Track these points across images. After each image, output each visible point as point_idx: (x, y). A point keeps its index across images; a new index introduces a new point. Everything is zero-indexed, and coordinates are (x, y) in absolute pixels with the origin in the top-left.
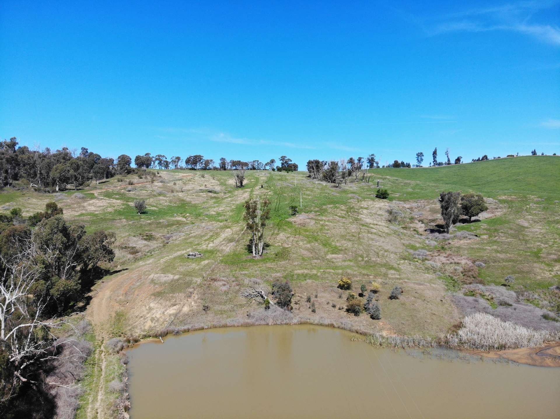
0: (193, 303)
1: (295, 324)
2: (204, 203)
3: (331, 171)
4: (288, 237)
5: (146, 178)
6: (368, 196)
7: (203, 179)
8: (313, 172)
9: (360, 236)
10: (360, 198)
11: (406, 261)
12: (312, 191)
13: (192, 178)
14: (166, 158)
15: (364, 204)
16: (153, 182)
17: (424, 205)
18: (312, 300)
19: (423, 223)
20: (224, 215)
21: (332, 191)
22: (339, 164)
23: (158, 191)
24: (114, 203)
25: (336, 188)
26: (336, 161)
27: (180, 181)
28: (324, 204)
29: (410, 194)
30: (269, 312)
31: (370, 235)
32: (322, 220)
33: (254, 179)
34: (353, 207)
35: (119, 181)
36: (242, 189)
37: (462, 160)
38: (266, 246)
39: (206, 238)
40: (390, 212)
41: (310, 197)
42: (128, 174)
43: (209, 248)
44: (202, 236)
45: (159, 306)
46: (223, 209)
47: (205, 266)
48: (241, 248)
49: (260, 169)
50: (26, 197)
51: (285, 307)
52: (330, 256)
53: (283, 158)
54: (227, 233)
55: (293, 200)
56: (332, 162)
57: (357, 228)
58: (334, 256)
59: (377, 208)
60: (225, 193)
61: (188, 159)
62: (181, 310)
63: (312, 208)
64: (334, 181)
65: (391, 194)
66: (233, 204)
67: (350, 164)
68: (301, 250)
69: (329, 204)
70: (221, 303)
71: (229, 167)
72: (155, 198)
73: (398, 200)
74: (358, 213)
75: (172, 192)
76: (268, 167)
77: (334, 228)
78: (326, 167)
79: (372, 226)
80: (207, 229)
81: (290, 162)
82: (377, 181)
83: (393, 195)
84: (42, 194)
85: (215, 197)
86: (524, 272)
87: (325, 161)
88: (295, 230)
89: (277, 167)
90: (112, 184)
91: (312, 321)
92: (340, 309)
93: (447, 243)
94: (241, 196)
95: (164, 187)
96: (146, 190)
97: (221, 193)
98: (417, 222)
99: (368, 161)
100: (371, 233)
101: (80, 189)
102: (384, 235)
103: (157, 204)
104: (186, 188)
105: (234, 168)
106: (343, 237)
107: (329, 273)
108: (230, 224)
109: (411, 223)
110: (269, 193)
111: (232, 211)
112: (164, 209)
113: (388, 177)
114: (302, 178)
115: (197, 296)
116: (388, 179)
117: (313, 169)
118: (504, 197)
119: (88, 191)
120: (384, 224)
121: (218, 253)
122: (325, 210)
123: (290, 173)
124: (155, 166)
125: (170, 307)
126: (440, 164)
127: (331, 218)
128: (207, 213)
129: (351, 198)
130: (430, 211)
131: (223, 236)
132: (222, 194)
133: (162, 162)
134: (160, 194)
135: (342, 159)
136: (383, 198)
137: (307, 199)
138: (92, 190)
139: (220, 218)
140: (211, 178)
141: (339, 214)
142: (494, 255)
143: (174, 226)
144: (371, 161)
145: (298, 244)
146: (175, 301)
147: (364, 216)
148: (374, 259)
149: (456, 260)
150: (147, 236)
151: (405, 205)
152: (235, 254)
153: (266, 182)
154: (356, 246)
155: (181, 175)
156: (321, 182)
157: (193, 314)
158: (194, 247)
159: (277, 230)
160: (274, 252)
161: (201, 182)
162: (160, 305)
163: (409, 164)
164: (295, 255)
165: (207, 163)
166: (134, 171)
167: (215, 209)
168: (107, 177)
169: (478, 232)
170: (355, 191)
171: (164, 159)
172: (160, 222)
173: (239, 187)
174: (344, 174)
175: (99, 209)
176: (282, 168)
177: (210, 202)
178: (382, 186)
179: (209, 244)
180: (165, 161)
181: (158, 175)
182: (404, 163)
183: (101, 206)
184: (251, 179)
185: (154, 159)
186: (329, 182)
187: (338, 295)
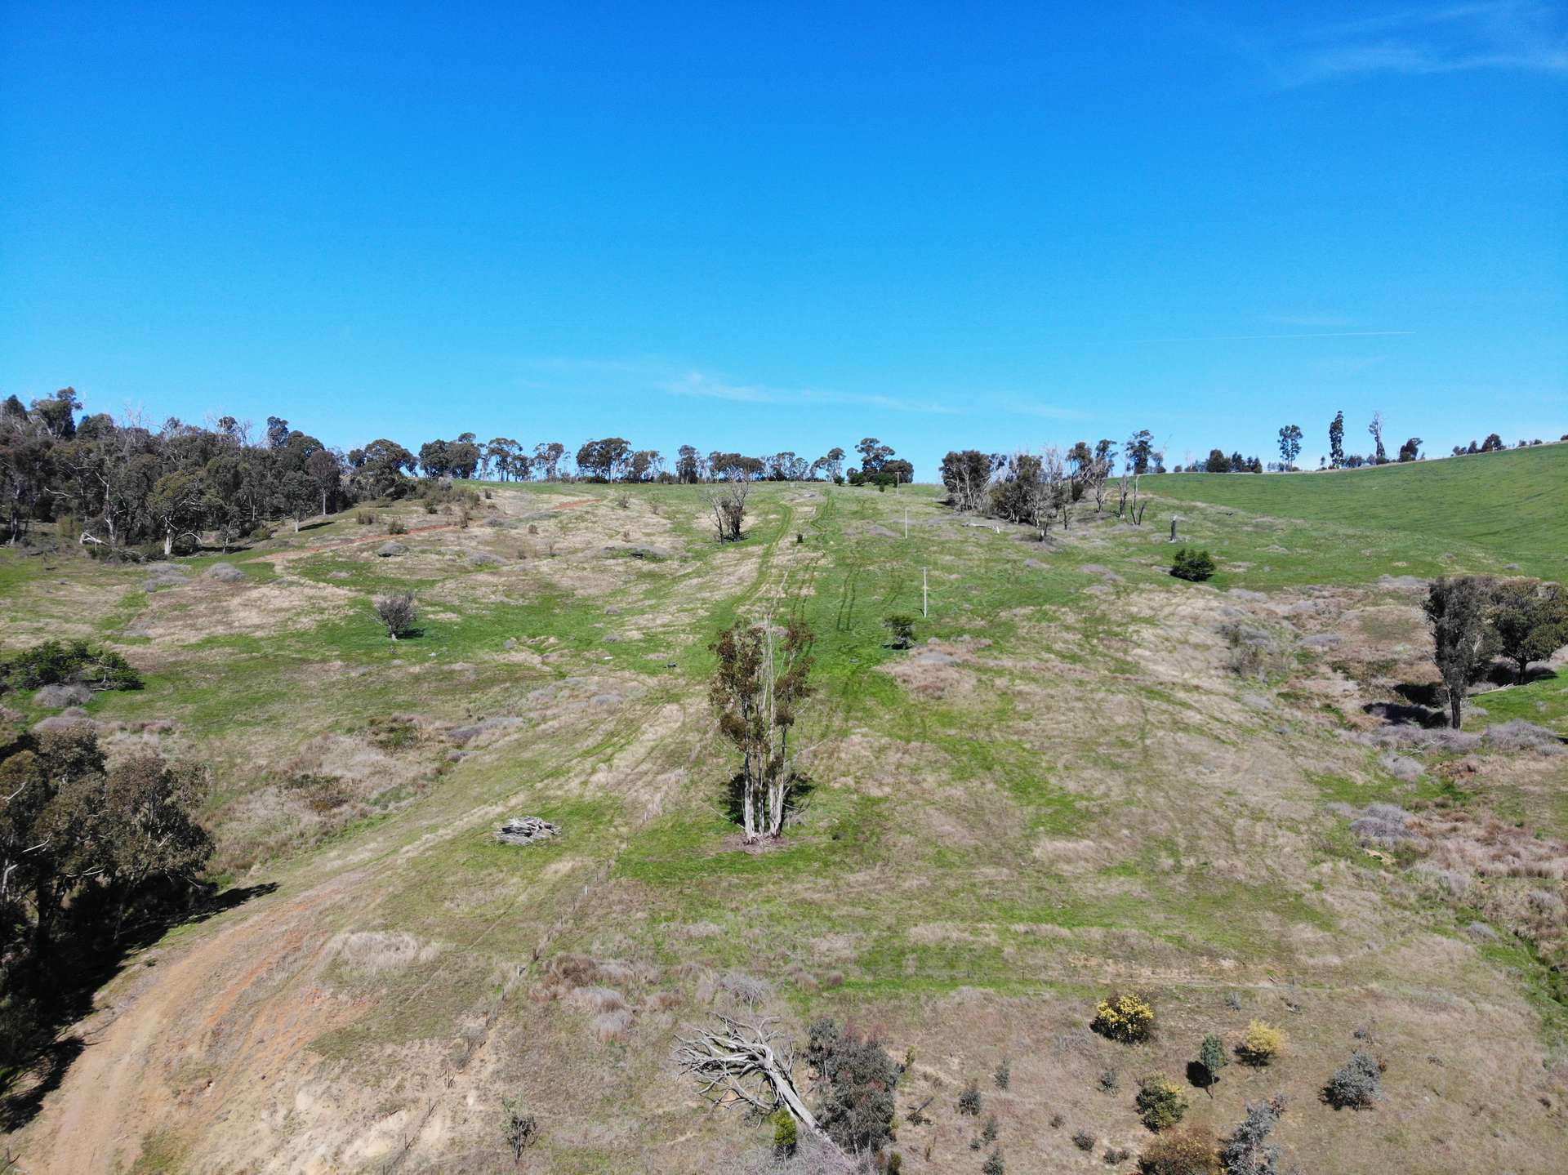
0: (470, 1101)
2: (614, 593)
3: (1020, 487)
4: (882, 750)
5: (448, 511)
6: (1145, 571)
7: (621, 512)
8: (962, 489)
9: (1148, 742)
11: (1342, 865)
12: (959, 554)
13: (590, 509)
14: (521, 449)
15: (1139, 604)
16: (465, 526)
17: (1338, 605)
18: (984, 1101)
19: (1348, 677)
20: (669, 646)
21: (1027, 554)
22: (1044, 466)
23: (476, 556)
24: (324, 598)
25: (1037, 544)
26: (1034, 453)
27: (553, 520)
28: (1003, 604)
29: (1281, 563)
32: (1000, 672)
33: (776, 512)
34: (1104, 615)
35: (361, 522)
36: (737, 547)
37: (1421, 449)
39: (590, 742)
40: (1234, 638)
41: (953, 577)
42: (394, 499)
43: (588, 795)
45: (328, 1112)
46: (667, 618)
49: (798, 479)
50: (57, 576)
53: (867, 445)
54: (667, 723)
55: (898, 589)
56: (1021, 459)
57: (1131, 708)
59: (1183, 618)
60: (684, 560)
61: (583, 450)
62: (416, 1140)
63: (963, 620)
64: (1027, 519)
65: (1221, 562)
66: (704, 601)
67: (1078, 465)
68: (931, 810)
70: (586, 1108)
71: (706, 474)
72: (463, 578)
73: (1247, 588)
74: (1124, 640)
75: (522, 557)
76: (821, 474)
77: (1049, 708)
78: (1003, 474)
79: (1181, 695)
80: (601, 703)
81: (889, 458)
82: (1165, 516)
84: (113, 566)
85: (651, 575)
87: (1000, 453)
88: (907, 717)
89: (851, 472)
90: (340, 530)
93: (1460, 763)
94: (731, 569)
95: (497, 541)
96: (437, 553)
97: (671, 558)
98: (1325, 669)
99: (1129, 452)
101: (239, 549)
102: (1232, 736)
103: (464, 599)
104: (563, 543)
105: (721, 475)
106: (1085, 749)
107: (1051, 943)
108: (682, 681)
109: (1308, 677)
110: (822, 562)
111: (695, 628)
112: (481, 618)
113: (1199, 504)
114: (928, 510)
115: (494, 1058)
116: (1202, 511)
117: (962, 480)
119: (261, 554)
120: (1220, 686)
121: (618, 821)
122: (1009, 627)
123: (889, 488)
124: (488, 472)
125: (369, 1119)
126: (1354, 462)
127: (1034, 663)
128: (616, 634)
129: (1090, 581)
130: (1364, 629)
131: (651, 734)
132: (676, 564)
133: (509, 460)
134: (481, 565)
135: (1051, 446)
136: (1198, 580)
137: (943, 583)
138: (270, 553)
139: (652, 656)
140: (647, 508)
141: (1058, 646)
143: (496, 689)
144: (1140, 453)
145: (917, 783)
146: (399, 1088)
147: (1147, 653)
148: (1221, 862)
150: (392, 730)
151: (1272, 606)
152: (679, 828)
153: (813, 524)
154: (1140, 792)
155: (557, 500)
156: (988, 523)
157: (459, 1168)
158: (539, 785)
159: (841, 715)
160: (824, 823)
161: (614, 524)
162: (333, 1105)
163: (1257, 460)
164: (907, 838)
165: (642, 460)
166: (414, 488)
167: (642, 620)
168: (331, 510)
170: (1099, 552)
171: (516, 451)
172: (452, 672)
173: (727, 538)
174: (1058, 493)
175: (272, 620)
176: (865, 474)
177: (634, 590)
178: (1188, 537)
179: (594, 771)
180: (516, 458)
181: (488, 502)
182: (1240, 457)
183: (280, 610)
184: (767, 514)
185: (484, 451)
186: (1012, 521)
187: (1095, 1074)
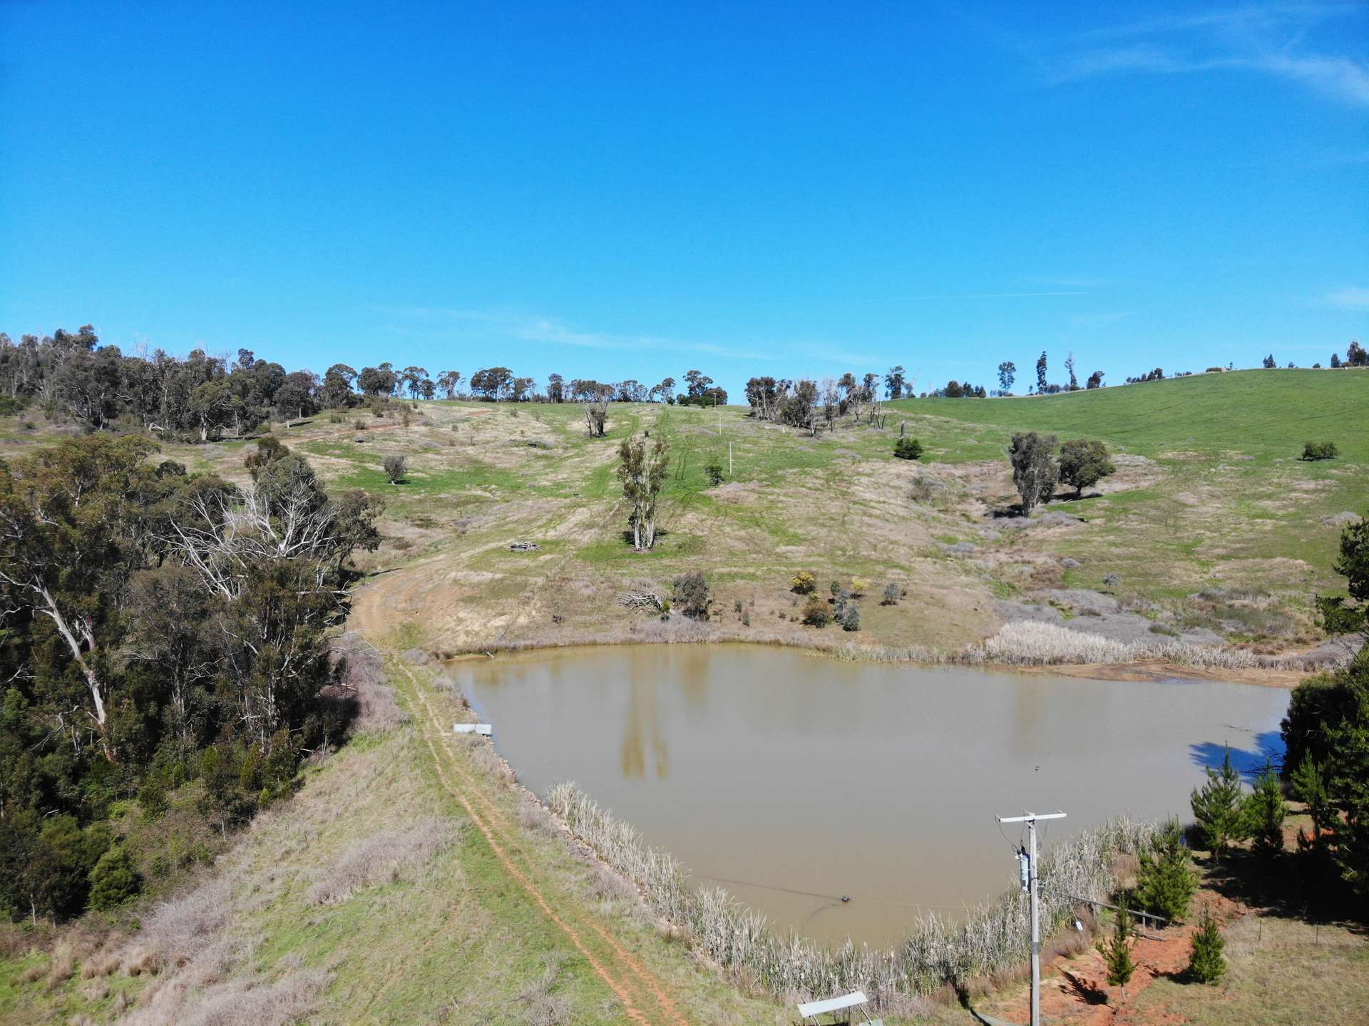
0: (534, 613)
1: (713, 642)
2: (523, 466)
3: (800, 403)
4: (703, 520)
5: (391, 416)
6: (878, 454)
7: (514, 419)
8: (761, 405)
9: (846, 519)
10: (859, 457)
11: (929, 559)
12: (755, 444)
13: (490, 417)
14: (428, 375)
15: (865, 467)
16: (407, 423)
18: (743, 609)
19: (984, 502)
20: (571, 487)
21: (801, 444)
22: (819, 388)
23: (421, 443)
25: (808, 439)
26: (811, 379)
27: (466, 423)
28: (779, 468)
29: (970, 449)
30: (668, 625)
31: (866, 519)
32: (772, 494)
33: (628, 420)
34: (841, 472)
36: (602, 440)
38: (659, 533)
39: (539, 523)
40: (918, 482)
41: (750, 455)
43: (548, 538)
44: (530, 522)
45: (475, 616)
46: (565, 476)
47: (546, 562)
48: (612, 536)
49: (640, 401)
51: (697, 617)
52: (782, 549)
53: (692, 376)
54: (582, 515)
56: (802, 383)
57: (842, 507)
58: (789, 548)
59: (891, 474)
60: (566, 448)
61: (476, 376)
62: (516, 621)
63: (754, 474)
64: (806, 425)
65: (929, 449)
66: (587, 468)
67: (845, 389)
68: (728, 539)
69: (791, 467)
70: (583, 613)
71: (570, 396)
72: (418, 455)
73: (941, 462)
74: (850, 483)
75: (452, 444)
76: (657, 397)
77: (795, 506)
78: (791, 393)
79: (873, 504)
80: (539, 509)
81: (709, 386)
82: (902, 423)
83: (932, 452)
85: (545, 456)
86: (1149, 574)
87: (787, 379)
88: (717, 509)
89: (680, 396)
90: (319, 426)
91: (742, 637)
92: (792, 620)
93: (1021, 533)
94: (600, 452)
95: (432, 435)
96: (395, 441)
97: (556, 447)
98: (973, 500)
99: (888, 383)
100: (870, 516)
102: (896, 519)
103: (424, 467)
104: (480, 437)
105: (581, 397)
106: (811, 520)
107: (778, 572)
108: (584, 500)
109: (959, 503)
111: (586, 479)
112: (441, 477)
113: (928, 416)
114: (736, 419)
115: (540, 602)
116: (928, 420)
117: (761, 398)
118: (1170, 454)
120: (900, 502)
121: (568, 545)
122: (782, 478)
123: (709, 409)
126: (1053, 389)
127: (792, 490)
128: (534, 483)
129: (838, 457)
130: (1004, 481)
131: (573, 519)
132: (560, 451)
133: (419, 383)
134: (426, 449)
135: (827, 377)
136: (910, 458)
137: (743, 458)
139: (562, 491)
141: (810, 485)
142: (1104, 549)
143: (472, 506)
144: (895, 383)
145: (722, 530)
146: (503, 609)
147: (861, 488)
148: (866, 553)
149: (1027, 557)
150: (421, 520)
151: (954, 471)
152: (600, 546)
153: (655, 427)
154: (834, 534)
155: (465, 410)
156: (778, 427)
157: (535, 627)
158: (520, 536)
159: (680, 509)
160: (675, 543)
161: (511, 427)
162: (476, 614)
163: (982, 389)
164: (715, 547)
165: (521, 385)
166: (361, 401)
167: (549, 477)
169: (1088, 513)
170: (851, 444)
171: (423, 377)
172: (440, 498)
173: (595, 435)
174: (829, 410)
176: (691, 397)
177: (536, 464)
178: (909, 434)
179: (547, 531)
180: (424, 382)
181: (417, 410)
182: (969, 386)
184: (621, 421)
185: (400, 376)
186: (795, 426)
187: (791, 602)
